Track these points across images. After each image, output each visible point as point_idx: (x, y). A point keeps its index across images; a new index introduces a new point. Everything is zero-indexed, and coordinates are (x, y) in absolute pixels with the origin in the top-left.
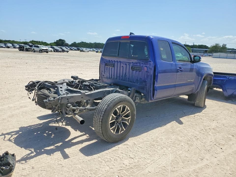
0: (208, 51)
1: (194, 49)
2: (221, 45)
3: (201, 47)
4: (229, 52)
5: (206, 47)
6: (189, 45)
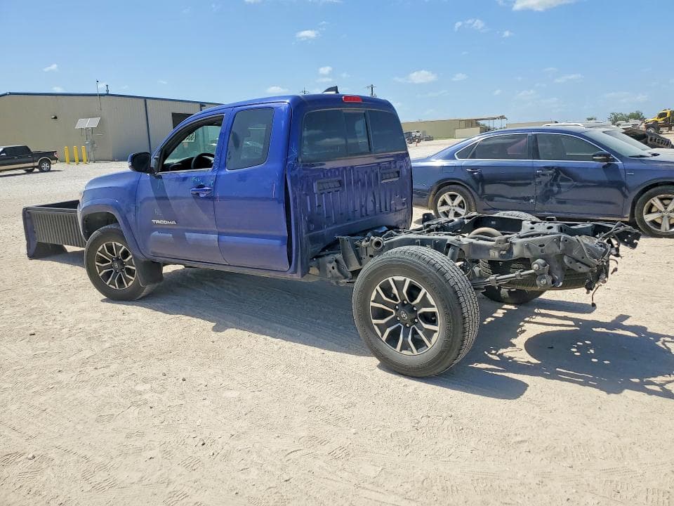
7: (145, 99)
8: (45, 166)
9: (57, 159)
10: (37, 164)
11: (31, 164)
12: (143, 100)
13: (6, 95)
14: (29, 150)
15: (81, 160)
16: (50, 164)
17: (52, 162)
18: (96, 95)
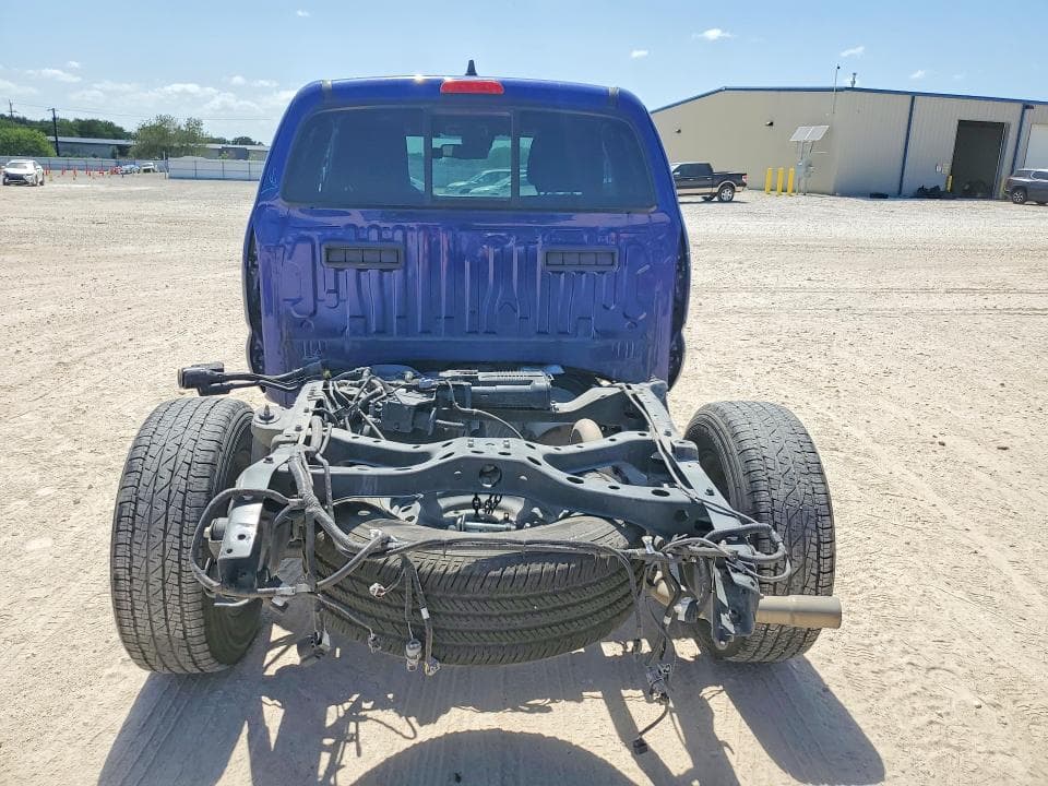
0: (131, 150)
1: (60, 139)
2: (182, 122)
3: (88, 128)
4: (217, 153)
5: (113, 131)
6: (28, 118)
7: (914, 95)
8: (726, 194)
9: (744, 185)
10: (716, 190)
11: (708, 190)
12: (909, 97)
13: (721, 90)
14: (711, 170)
15: (784, 191)
16: (734, 191)
17: (738, 189)
18: (831, 90)
